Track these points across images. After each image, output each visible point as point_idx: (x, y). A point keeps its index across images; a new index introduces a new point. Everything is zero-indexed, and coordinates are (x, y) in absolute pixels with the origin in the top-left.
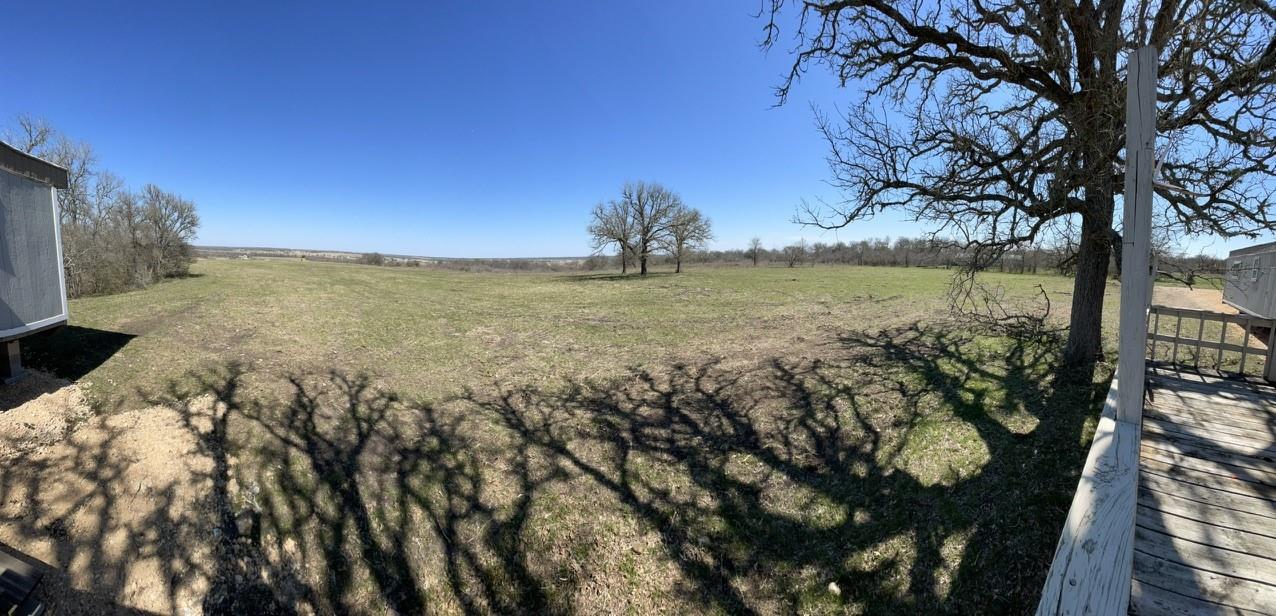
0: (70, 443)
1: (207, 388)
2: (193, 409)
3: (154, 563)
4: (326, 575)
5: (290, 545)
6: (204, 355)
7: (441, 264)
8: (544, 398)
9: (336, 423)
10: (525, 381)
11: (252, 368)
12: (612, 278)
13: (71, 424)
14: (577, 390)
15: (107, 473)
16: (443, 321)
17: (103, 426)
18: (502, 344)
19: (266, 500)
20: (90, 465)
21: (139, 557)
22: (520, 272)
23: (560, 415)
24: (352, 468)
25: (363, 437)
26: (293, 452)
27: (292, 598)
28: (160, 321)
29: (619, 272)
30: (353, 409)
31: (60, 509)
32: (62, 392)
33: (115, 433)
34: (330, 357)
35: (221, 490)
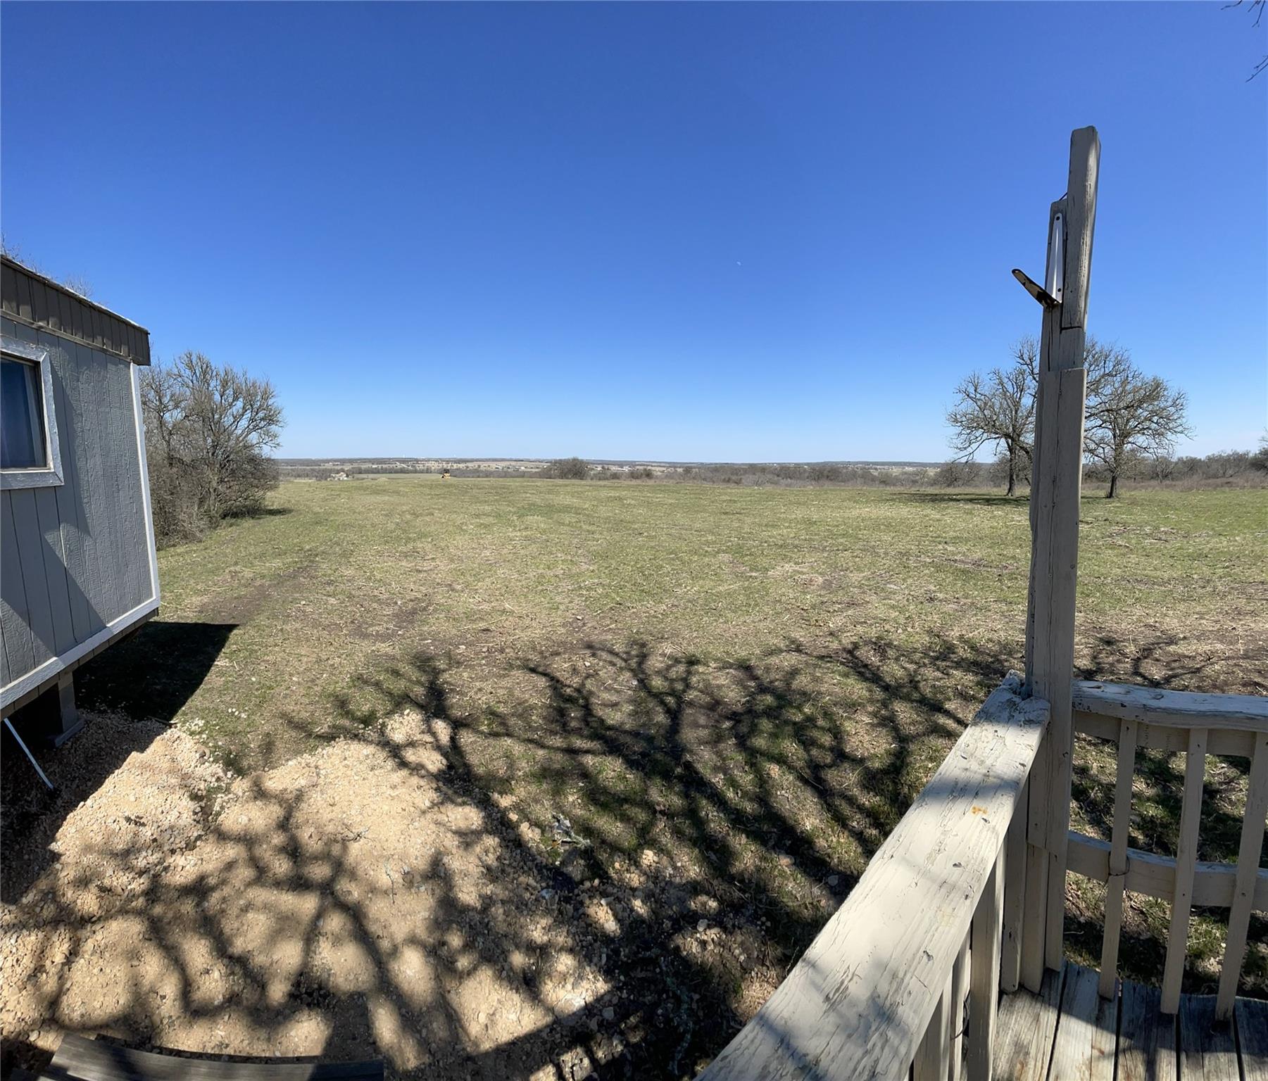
0: (222, 836)
1: (400, 702)
2: (398, 736)
3: (485, 975)
4: (704, 860)
5: (649, 857)
6: (367, 647)
7: (687, 472)
8: (905, 653)
9: (628, 708)
10: (873, 633)
11: (454, 662)
12: (989, 501)
13: (203, 801)
14: (950, 649)
15: (319, 871)
16: (725, 557)
17: (260, 793)
18: (827, 585)
19: (588, 831)
20: (281, 866)
21: (462, 976)
22: (828, 485)
23: (930, 673)
24: (677, 751)
25: (674, 715)
26: (589, 760)
27: (682, 901)
28: (263, 595)
29: (1002, 491)
30: (644, 684)
31: (288, 955)
32: (157, 745)
33: (291, 804)
34: (575, 625)
35: (514, 843)
